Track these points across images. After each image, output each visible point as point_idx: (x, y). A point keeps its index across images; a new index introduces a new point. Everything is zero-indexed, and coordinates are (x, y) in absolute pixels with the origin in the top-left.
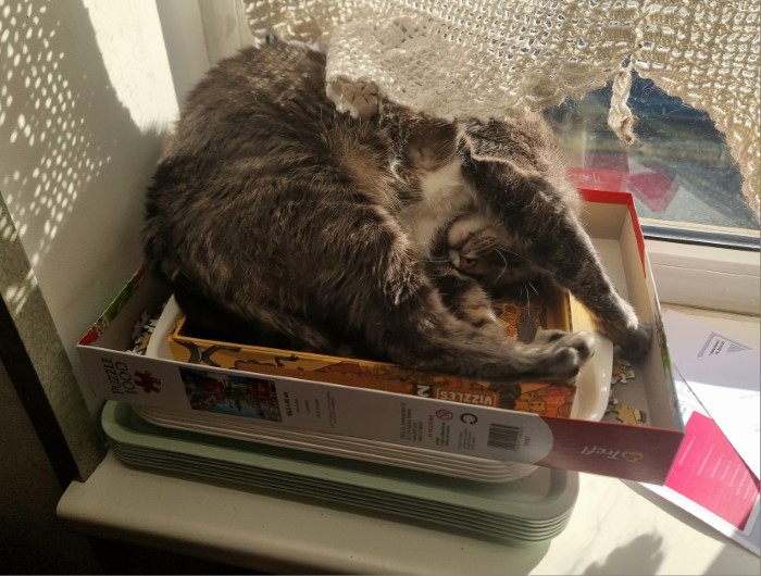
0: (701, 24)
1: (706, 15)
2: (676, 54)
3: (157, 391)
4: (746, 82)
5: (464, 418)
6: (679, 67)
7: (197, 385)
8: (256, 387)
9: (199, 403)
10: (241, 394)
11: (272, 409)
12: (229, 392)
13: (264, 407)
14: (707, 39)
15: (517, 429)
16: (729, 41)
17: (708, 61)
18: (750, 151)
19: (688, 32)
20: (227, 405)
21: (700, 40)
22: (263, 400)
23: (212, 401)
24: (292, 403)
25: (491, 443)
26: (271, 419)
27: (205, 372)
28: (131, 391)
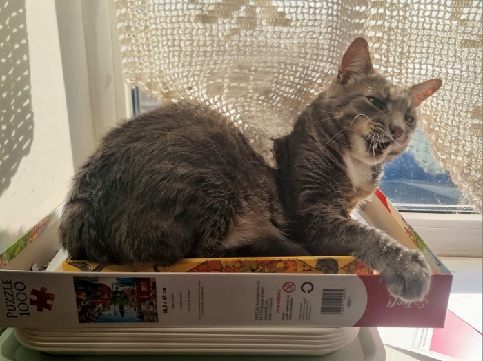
1: (395, 48)
3: (49, 307)
5: (304, 288)
7: (88, 294)
8: (139, 286)
9: (86, 315)
10: (126, 297)
11: (151, 310)
12: (115, 297)
13: (144, 308)
14: (398, 61)
15: (342, 290)
16: (410, 62)
17: (400, 73)
18: (431, 127)
19: (388, 57)
20: (111, 312)
21: (394, 61)
22: (144, 300)
23: (99, 311)
24: (169, 299)
25: (324, 310)
26: (150, 321)
27: (97, 278)
28: (25, 313)
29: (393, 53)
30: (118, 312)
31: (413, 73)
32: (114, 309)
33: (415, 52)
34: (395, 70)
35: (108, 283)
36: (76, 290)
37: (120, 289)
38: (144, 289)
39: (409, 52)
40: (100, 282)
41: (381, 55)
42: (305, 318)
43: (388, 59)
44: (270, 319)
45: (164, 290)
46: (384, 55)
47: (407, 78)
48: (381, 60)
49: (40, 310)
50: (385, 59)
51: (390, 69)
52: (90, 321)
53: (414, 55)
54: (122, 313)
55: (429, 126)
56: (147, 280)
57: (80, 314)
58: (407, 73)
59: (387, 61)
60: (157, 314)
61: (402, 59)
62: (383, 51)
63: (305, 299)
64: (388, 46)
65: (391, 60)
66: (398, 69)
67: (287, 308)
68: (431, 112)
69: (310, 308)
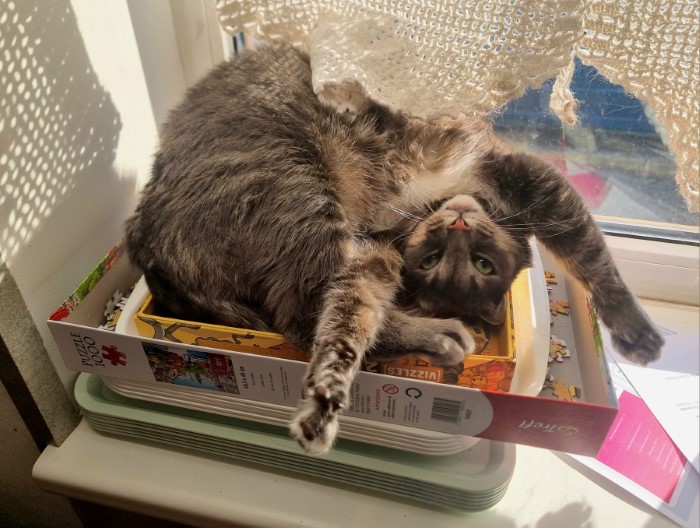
1: (645, 6)
2: (615, 42)
3: (123, 364)
4: (683, 72)
5: (409, 392)
6: (619, 55)
7: (159, 358)
8: (214, 361)
9: (162, 376)
10: (200, 368)
11: (230, 382)
12: (189, 366)
13: (222, 380)
14: (645, 28)
16: (667, 31)
17: (646, 50)
18: (685, 141)
19: (628, 23)
20: (188, 378)
21: (639, 30)
22: (221, 374)
23: (174, 374)
24: (248, 377)
25: (435, 416)
26: (230, 391)
27: (166, 347)
28: (99, 363)
29: (640, 15)
30: (195, 379)
31: (670, 50)
32: (189, 376)
33: (680, 15)
34: (639, 45)
35: (180, 354)
37: (193, 360)
38: (219, 364)
39: (669, 14)
40: (170, 351)
41: (615, 19)
43: (628, 25)
45: (242, 368)
46: (622, 18)
47: (657, 57)
48: (615, 27)
50: (622, 26)
51: (628, 43)
52: (167, 381)
53: (678, 19)
54: (200, 381)
55: (681, 138)
56: (222, 357)
57: (155, 374)
58: (659, 50)
59: (626, 30)
60: (237, 387)
61: (653, 25)
62: (621, 12)
63: (411, 403)
65: (633, 26)
66: (643, 43)
67: (389, 407)
68: (689, 115)
69: (418, 412)
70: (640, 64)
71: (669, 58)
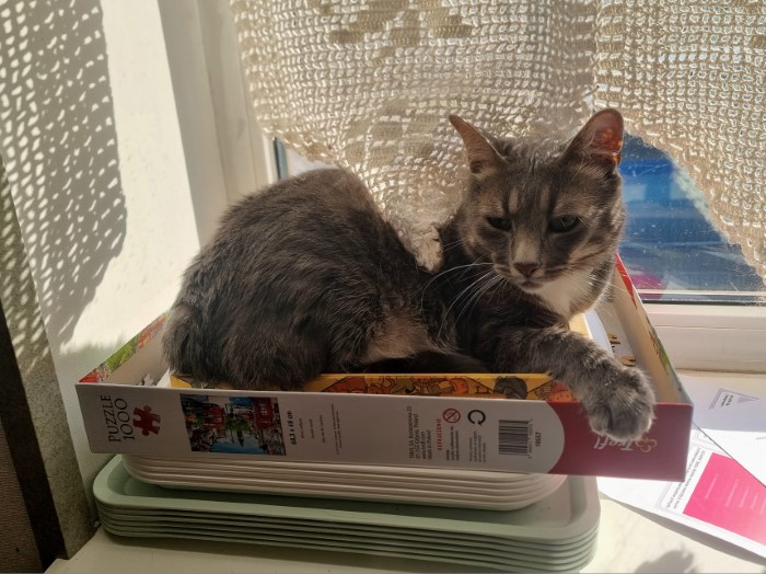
0: (642, 66)
1: (645, 58)
2: (627, 93)
3: (156, 431)
4: (691, 114)
5: (473, 415)
6: (632, 104)
7: (198, 415)
8: (259, 409)
9: (199, 442)
10: (243, 422)
11: (275, 438)
12: (231, 421)
13: (267, 436)
14: (650, 77)
15: (527, 423)
16: (669, 78)
17: (654, 98)
18: (708, 177)
19: (633, 73)
20: (228, 440)
21: (645, 79)
22: (266, 426)
23: (213, 437)
24: (296, 426)
25: (502, 449)
26: (275, 453)
27: (208, 397)
28: (129, 436)
30: (236, 440)
31: (675, 95)
32: (230, 437)
33: (677, 62)
34: (647, 93)
35: (221, 404)
36: (185, 410)
37: (236, 411)
38: (264, 412)
39: (667, 62)
40: (211, 401)
41: (623, 71)
42: (478, 458)
43: (634, 76)
44: (430, 457)
45: (289, 413)
46: (628, 70)
47: (666, 103)
49: (145, 433)
50: (630, 77)
51: (638, 93)
52: (205, 449)
53: (675, 67)
54: (241, 441)
55: (704, 177)
56: (267, 400)
57: (192, 440)
58: (666, 96)
59: (633, 80)
60: (283, 444)
61: (656, 74)
62: (626, 65)
63: (475, 433)
64: (634, 56)
65: (639, 77)
66: (651, 91)
67: (452, 444)
68: (707, 153)
69: (484, 445)
70: (652, 112)
71: (676, 103)
